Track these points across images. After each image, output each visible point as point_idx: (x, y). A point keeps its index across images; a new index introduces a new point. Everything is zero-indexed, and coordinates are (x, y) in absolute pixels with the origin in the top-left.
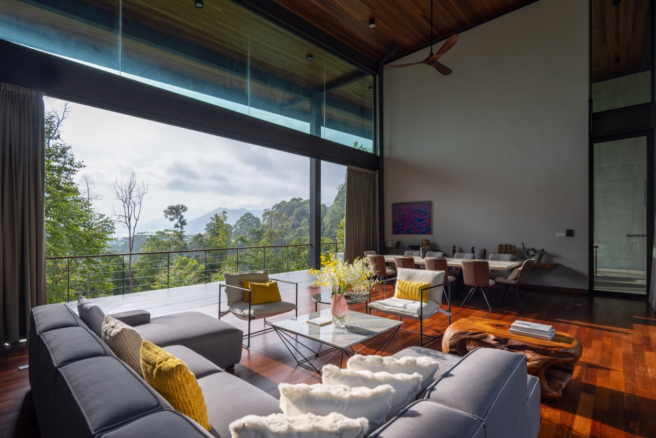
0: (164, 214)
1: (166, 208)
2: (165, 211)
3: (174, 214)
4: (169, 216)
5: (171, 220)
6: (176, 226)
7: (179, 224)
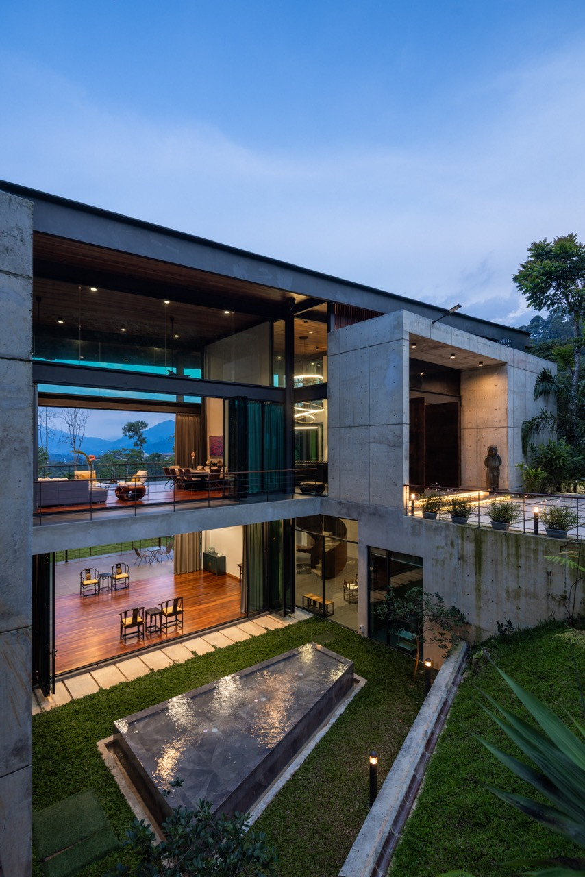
0: (122, 431)
1: (124, 425)
2: (124, 429)
3: (133, 431)
4: (128, 434)
5: (131, 437)
6: (136, 444)
7: (139, 443)
